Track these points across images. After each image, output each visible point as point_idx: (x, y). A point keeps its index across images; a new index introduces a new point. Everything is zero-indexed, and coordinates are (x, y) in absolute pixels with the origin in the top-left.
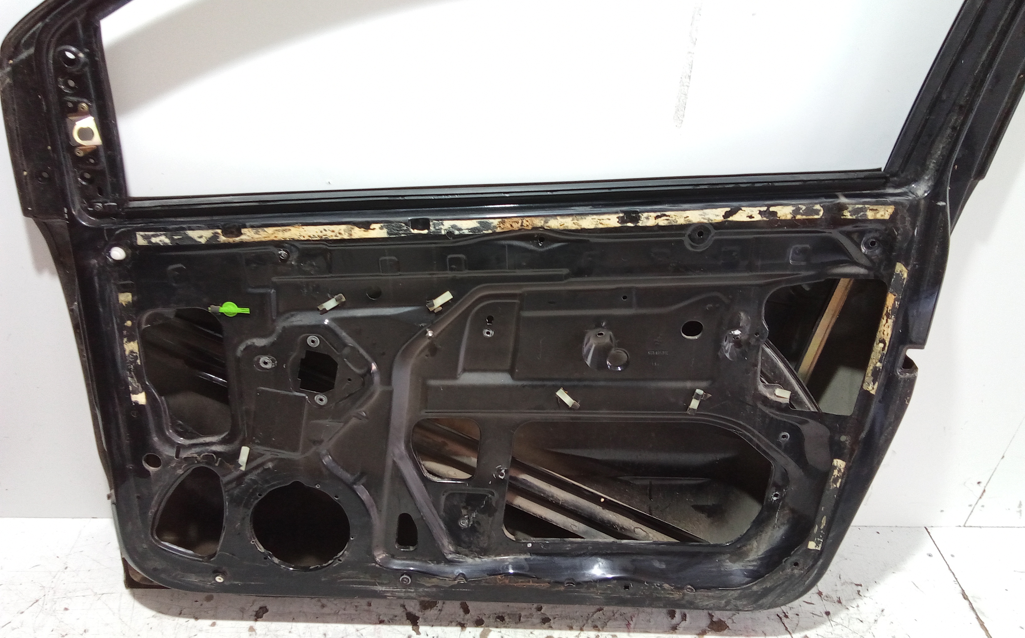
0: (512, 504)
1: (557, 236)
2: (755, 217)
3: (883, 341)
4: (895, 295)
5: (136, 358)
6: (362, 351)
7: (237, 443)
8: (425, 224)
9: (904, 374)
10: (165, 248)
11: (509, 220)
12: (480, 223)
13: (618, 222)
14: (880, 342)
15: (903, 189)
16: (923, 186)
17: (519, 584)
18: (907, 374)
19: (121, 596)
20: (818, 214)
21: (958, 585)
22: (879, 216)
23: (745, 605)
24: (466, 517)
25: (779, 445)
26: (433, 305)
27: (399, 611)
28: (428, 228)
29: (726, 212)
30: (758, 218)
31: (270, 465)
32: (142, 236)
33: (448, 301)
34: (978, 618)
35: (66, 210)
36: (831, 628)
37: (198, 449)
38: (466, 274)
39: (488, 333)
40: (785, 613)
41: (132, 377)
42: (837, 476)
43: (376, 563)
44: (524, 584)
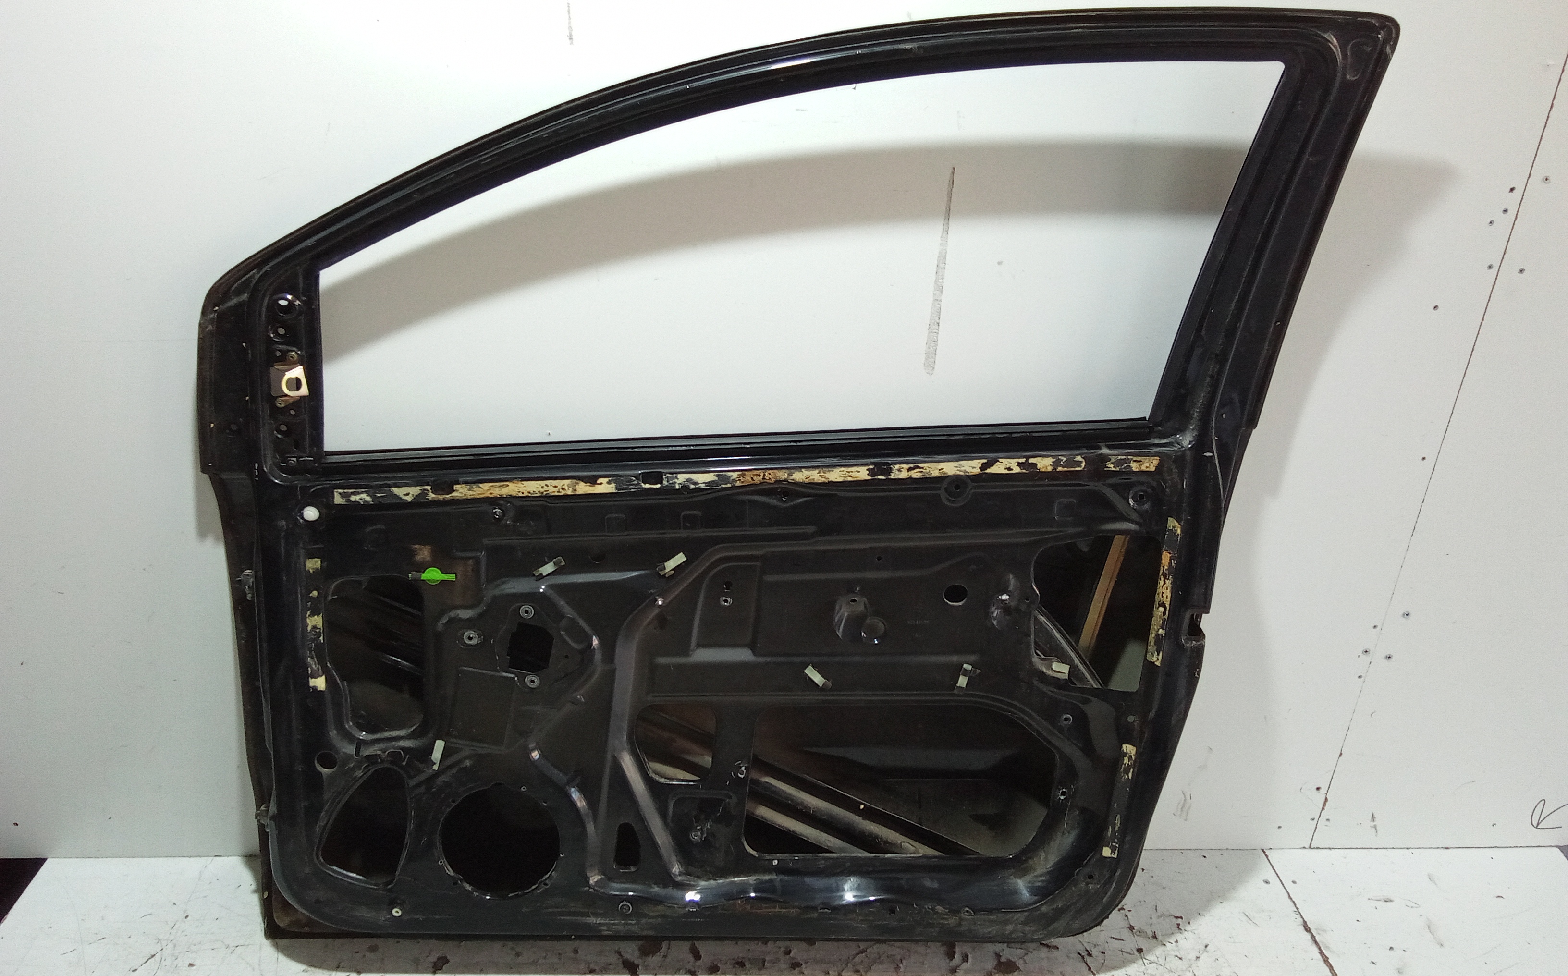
0: (753, 814)
1: (802, 490)
2: (1014, 469)
3: (1163, 605)
4: (1170, 553)
5: (319, 635)
6: (582, 623)
7: (430, 735)
8: (658, 478)
9: (1190, 642)
10: (366, 506)
11: (750, 473)
12: (717, 476)
13: (868, 474)
14: (1160, 605)
15: (1170, 439)
16: (1189, 436)
17: (764, 910)
18: (1194, 642)
19: (261, 947)
20: (1080, 466)
21: (1299, 916)
22: (1143, 468)
23: (1034, 932)
24: (698, 828)
25: (1061, 730)
26: (665, 569)
27: (613, 959)
28: (661, 483)
29: (983, 464)
30: (1017, 470)
31: (468, 763)
32: (340, 494)
33: (681, 564)
34: (1321, 953)
35: (257, 465)
36: (1143, 967)
37: (382, 745)
38: (700, 533)
39: (726, 601)
40: (1087, 950)
41: (312, 658)
42: (1128, 764)
43: (589, 886)
44: (769, 910)
